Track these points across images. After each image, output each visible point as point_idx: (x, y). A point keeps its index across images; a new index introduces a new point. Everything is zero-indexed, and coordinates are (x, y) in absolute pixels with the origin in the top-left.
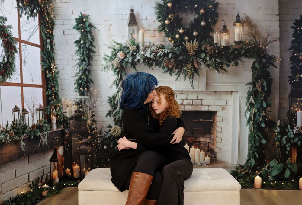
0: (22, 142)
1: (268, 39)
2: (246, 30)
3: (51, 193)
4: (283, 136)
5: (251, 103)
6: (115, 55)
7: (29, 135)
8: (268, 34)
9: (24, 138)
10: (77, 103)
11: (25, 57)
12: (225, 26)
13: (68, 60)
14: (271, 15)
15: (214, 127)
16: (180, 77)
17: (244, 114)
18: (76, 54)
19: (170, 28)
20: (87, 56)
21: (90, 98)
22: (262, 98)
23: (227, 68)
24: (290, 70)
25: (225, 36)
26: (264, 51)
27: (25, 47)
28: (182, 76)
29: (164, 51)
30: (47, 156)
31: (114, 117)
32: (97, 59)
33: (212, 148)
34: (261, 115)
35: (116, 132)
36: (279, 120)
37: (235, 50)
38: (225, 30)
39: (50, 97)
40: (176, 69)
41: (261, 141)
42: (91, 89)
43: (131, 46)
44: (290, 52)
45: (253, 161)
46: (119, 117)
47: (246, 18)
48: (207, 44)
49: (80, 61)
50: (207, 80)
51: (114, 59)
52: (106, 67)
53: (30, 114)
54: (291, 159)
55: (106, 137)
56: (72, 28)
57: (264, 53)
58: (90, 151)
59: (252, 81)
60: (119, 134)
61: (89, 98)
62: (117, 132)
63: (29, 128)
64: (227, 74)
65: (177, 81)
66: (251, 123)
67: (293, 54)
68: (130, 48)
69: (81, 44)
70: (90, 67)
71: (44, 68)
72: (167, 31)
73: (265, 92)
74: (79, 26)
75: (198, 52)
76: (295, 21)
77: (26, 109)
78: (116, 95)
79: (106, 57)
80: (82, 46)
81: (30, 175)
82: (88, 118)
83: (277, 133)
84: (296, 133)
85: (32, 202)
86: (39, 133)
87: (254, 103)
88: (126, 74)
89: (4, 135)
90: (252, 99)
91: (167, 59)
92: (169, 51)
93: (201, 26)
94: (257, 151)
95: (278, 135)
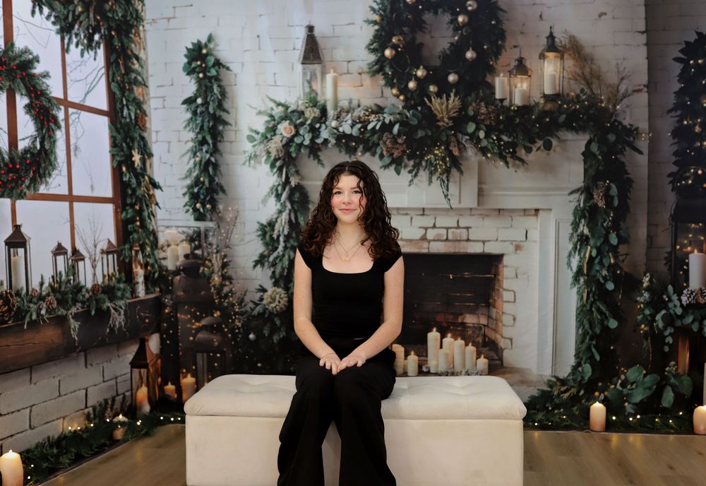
0: (72, 321)
1: (620, 87)
2: (569, 67)
3: (133, 433)
4: (657, 312)
5: (582, 235)
6: (273, 130)
7: (86, 306)
8: (621, 76)
9: (78, 313)
10: (189, 238)
11: (77, 139)
12: (521, 61)
13: (169, 142)
14: (627, 32)
15: (498, 290)
16: (418, 178)
17: (566, 260)
18: (185, 127)
19: (394, 66)
20: (210, 134)
21: (219, 227)
22: (608, 224)
23: (526, 156)
24: (674, 159)
26: (612, 115)
27: (77, 116)
28: (423, 174)
29: (381, 118)
30: (125, 354)
31: (272, 269)
32: (233, 139)
33: (493, 338)
34: (605, 262)
35: (277, 303)
36: (648, 274)
37: (545, 113)
38: (521, 68)
39: (130, 224)
40: (409, 159)
41: (605, 322)
42: (221, 207)
43: (309, 109)
44: (672, 117)
45: (587, 369)
46: (283, 268)
47: (570, 41)
48: (481, 101)
49: (195, 143)
50: (480, 182)
51: (271, 139)
52: (254, 157)
53: (87, 260)
54: (677, 364)
55: (253, 314)
57: (613, 120)
58: (218, 345)
59: (583, 184)
60: (283, 307)
61: (217, 226)
62: (279, 302)
63: (87, 291)
64: (527, 170)
65: (412, 186)
66: (582, 280)
67: (681, 121)
68: (307, 114)
69: (197, 107)
70: (218, 156)
71: (117, 161)
72: (388, 74)
73: (614, 209)
74: (194, 65)
75: (460, 121)
76: (684, 46)
77: (79, 251)
78: (277, 219)
79: (254, 135)
80: (199, 111)
81: (88, 393)
82: (213, 270)
83: (642, 303)
84: (687, 304)
85: (92, 450)
86: (109, 304)
87: (590, 236)
88: (297, 172)
89: (35, 304)
90: (584, 226)
91: (389, 136)
92: (394, 118)
93: (466, 60)
94: (595, 347)
95: (645, 308)
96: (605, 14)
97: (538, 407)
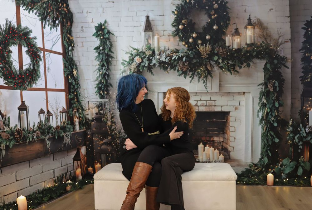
0: (47, 141)
1: (279, 40)
2: (257, 32)
3: (74, 188)
4: (296, 135)
5: (263, 103)
6: (132, 60)
7: (53, 135)
8: (279, 36)
9: (50, 138)
10: (97, 106)
11: (49, 65)
12: (237, 29)
13: (89, 66)
14: (282, 17)
15: (228, 126)
16: (194, 79)
17: (257, 114)
18: (95, 59)
19: (183, 32)
20: (106, 62)
21: (110, 101)
22: (274, 98)
23: (239, 70)
24: (302, 70)
25: (237, 39)
26: (275, 52)
27: (49, 55)
28: (196, 78)
29: (178, 55)
30: (71, 155)
32: (115, 64)
33: (226, 147)
34: (273, 114)
36: (291, 119)
37: (247, 52)
38: (237, 33)
39: (72, 100)
40: (190, 72)
41: (274, 140)
42: (111, 93)
43: (147, 51)
44: (301, 53)
45: (266, 160)
47: (258, 21)
48: (220, 47)
49: (100, 66)
50: (220, 81)
51: (132, 64)
53: (54, 116)
54: (304, 157)
55: (125, 138)
56: (92, 36)
57: (276, 54)
58: (110, 151)
59: (264, 81)
63: (54, 128)
64: (240, 76)
65: (191, 83)
66: (264, 122)
67: (305, 54)
68: (147, 53)
69: (100, 51)
70: (109, 71)
71: (66, 74)
72: (180, 36)
73: (277, 92)
74: (99, 33)
75: (211, 55)
76: (306, 22)
77: (50, 112)
79: (124, 62)
80: (101, 52)
81: (55, 171)
82: (108, 119)
83: (289, 131)
84: (308, 132)
85: (57, 195)
86: (63, 134)
87: (267, 103)
89: (31, 134)
90: (264, 99)
91: (181, 62)
92: (183, 54)
93: (213, 29)
94: (269, 150)
95: (290, 133)
96: (272, 9)
97: (245, 175)
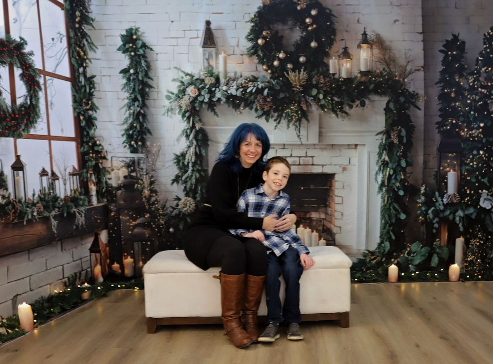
0: (53, 220)
1: (407, 67)
2: (376, 54)
3: (96, 294)
4: (429, 209)
5: (384, 161)
6: (183, 92)
7: (61, 210)
8: (407, 61)
9: (56, 215)
10: (127, 165)
11: (52, 97)
12: (346, 49)
13: (112, 99)
14: (411, 32)
15: (332, 196)
16: (281, 124)
17: (374, 177)
18: (122, 89)
19: (264, 50)
20: (140, 94)
21: (147, 157)
22: (400, 153)
23: (349, 110)
24: (439, 113)
26: (402, 85)
27: (51, 81)
28: (284, 122)
29: (256, 85)
30: (86, 243)
31: (184, 185)
32: (156, 98)
33: (329, 227)
34: (398, 177)
35: (188, 207)
36: (424, 185)
37: (361, 83)
38: (346, 54)
39: (86, 155)
40: (275, 112)
41: (398, 216)
42: (148, 143)
43: (208, 78)
44: (438, 87)
45: (387, 245)
46: (192, 184)
47: (377, 37)
48: (321, 74)
49: (129, 100)
50: (320, 127)
51: (182, 98)
52: (170, 110)
53: (61, 180)
54: (440, 240)
55: (172, 215)
56: (116, 50)
57: (403, 88)
58: (149, 236)
59: (384, 129)
60: (192, 210)
61: (146, 157)
62: (190, 207)
63: (61, 200)
64: (350, 119)
65: (277, 130)
66: (384, 189)
67: (443, 90)
68: (206, 81)
69: (131, 75)
70: (145, 109)
71: (77, 112)
72: (260, 55)
73: (404, 145)
74: (127, 46)
75: (307, 87)
76: (445, 43)
77: (55, 173)
78: (187, 151)
79: (170, 95)
80: (131, 78)
81: (64, 269)
82: (144, 186)
83: (420, 203)
84: (447, 203)
85: (70, 306)
86: (74, 209)
87: (389, 162)
88: (200, 120)
89: (30, 208)
90: (385, 155)
91: (261, 97)
92: (264, 85)
93: (311, 47)
94: (392, 231)
95: (422, 206)
96: (398, 21)
97: (357, 269)
